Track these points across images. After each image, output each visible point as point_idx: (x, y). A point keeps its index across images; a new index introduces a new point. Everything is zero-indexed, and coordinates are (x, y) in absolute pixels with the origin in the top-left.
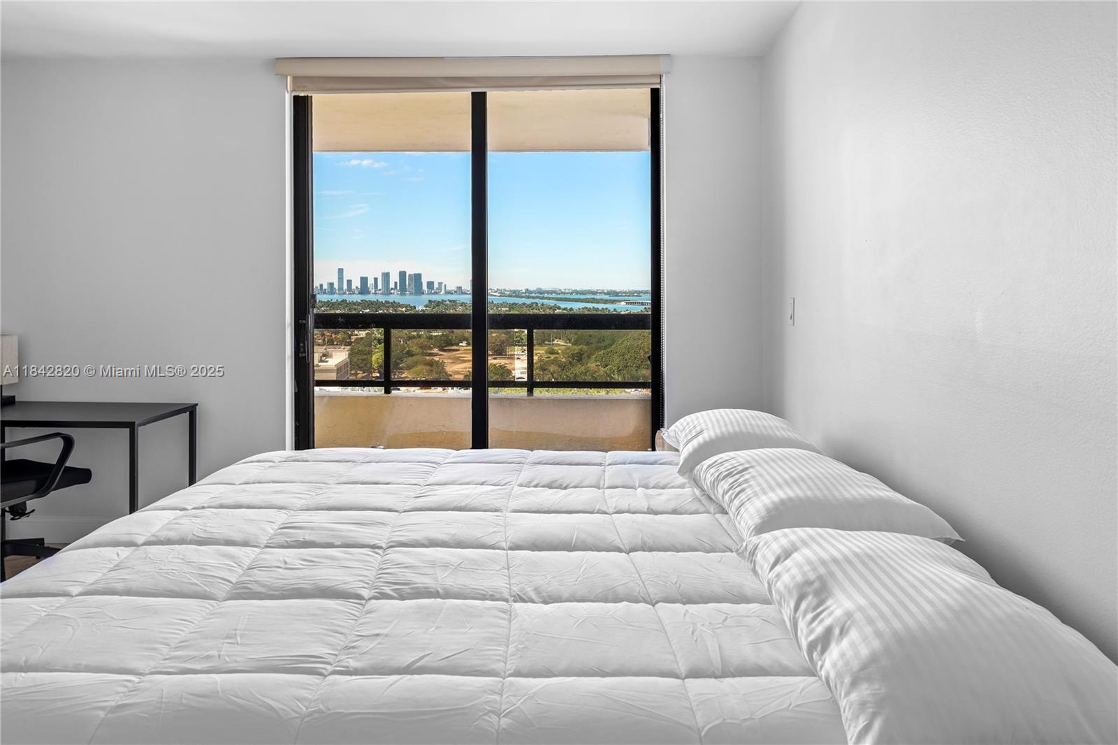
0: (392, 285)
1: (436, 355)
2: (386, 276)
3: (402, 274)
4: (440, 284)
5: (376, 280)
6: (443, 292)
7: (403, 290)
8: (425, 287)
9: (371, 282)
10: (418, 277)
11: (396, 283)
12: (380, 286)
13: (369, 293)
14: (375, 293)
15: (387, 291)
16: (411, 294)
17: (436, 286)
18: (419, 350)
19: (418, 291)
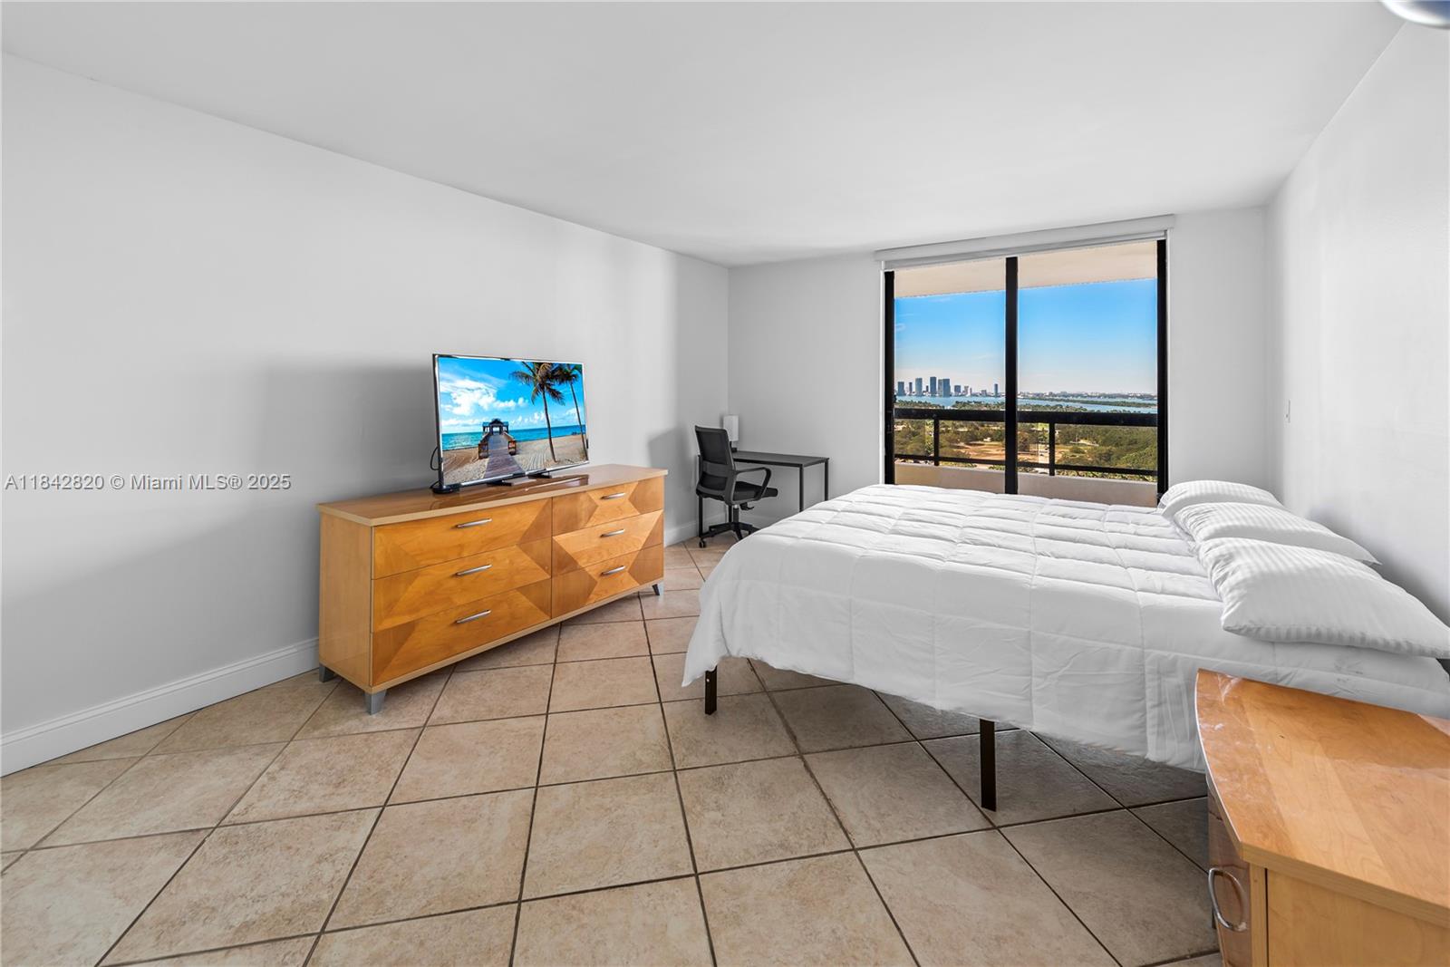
0: (924, 389)
1: (963, 448)
2: (919, 381)
3: (933, 380)
4: (966, 388)
5: (911, 384)
6: (969, 394)
7: (933, 392)
8: (952, 390)
9: (906, 386)
10: (946, 382)
11: (927, 387)
12: (914, 390)
13: (905, 395)
14: (910, 395)
15: (920, 394)
16: (940, 396)
17: (962, 389)
18: (947, 443)
19: (947, 394)
